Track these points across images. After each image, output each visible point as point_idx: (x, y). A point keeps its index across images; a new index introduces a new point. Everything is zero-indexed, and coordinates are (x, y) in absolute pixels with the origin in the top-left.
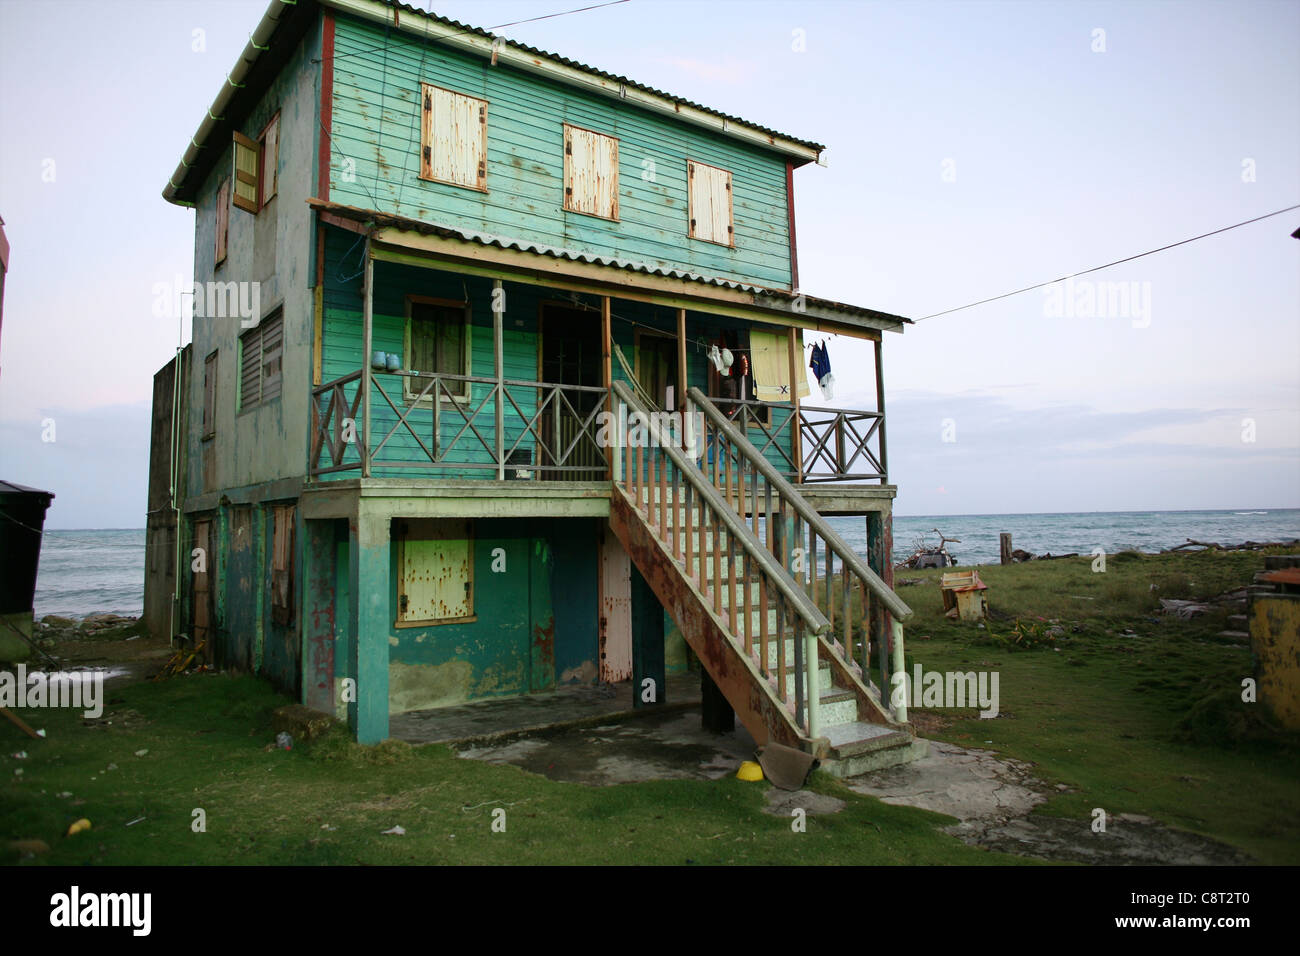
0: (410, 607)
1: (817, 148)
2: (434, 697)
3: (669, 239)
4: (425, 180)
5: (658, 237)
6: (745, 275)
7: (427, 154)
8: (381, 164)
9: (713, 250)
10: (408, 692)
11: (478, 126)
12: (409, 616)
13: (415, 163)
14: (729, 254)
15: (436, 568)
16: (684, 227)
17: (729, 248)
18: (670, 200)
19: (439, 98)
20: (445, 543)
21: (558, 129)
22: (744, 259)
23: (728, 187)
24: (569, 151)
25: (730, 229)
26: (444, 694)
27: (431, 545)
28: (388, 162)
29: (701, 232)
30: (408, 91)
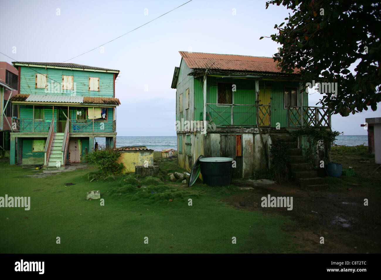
0: (34, 149)
1: (119, 71)
2: (38, 162)
3: (84, 91)
4: (36, 88)
5: (82, 91)
6: (102, 96)
7: (36, 84)
8: (29, 87)
9: (94, 92)
10: (34, 161)
11: (46, 78)
12: (34, 151)
13: (35, 86)
14: (98, 92)
15: (39, 144)
16: (88, 89)
17: (98, 91)
18: (85, 85)
19: (39, 75)
20: (40, 141)
21: (61, 76)
22: (101, 93)
23: (98, 80)
24: (63, 80)
25: (98, 88)
26: (40, 162)
27: (38, 141)
28: (30, 86)
29: (91, 89)
30: (33, 75)
